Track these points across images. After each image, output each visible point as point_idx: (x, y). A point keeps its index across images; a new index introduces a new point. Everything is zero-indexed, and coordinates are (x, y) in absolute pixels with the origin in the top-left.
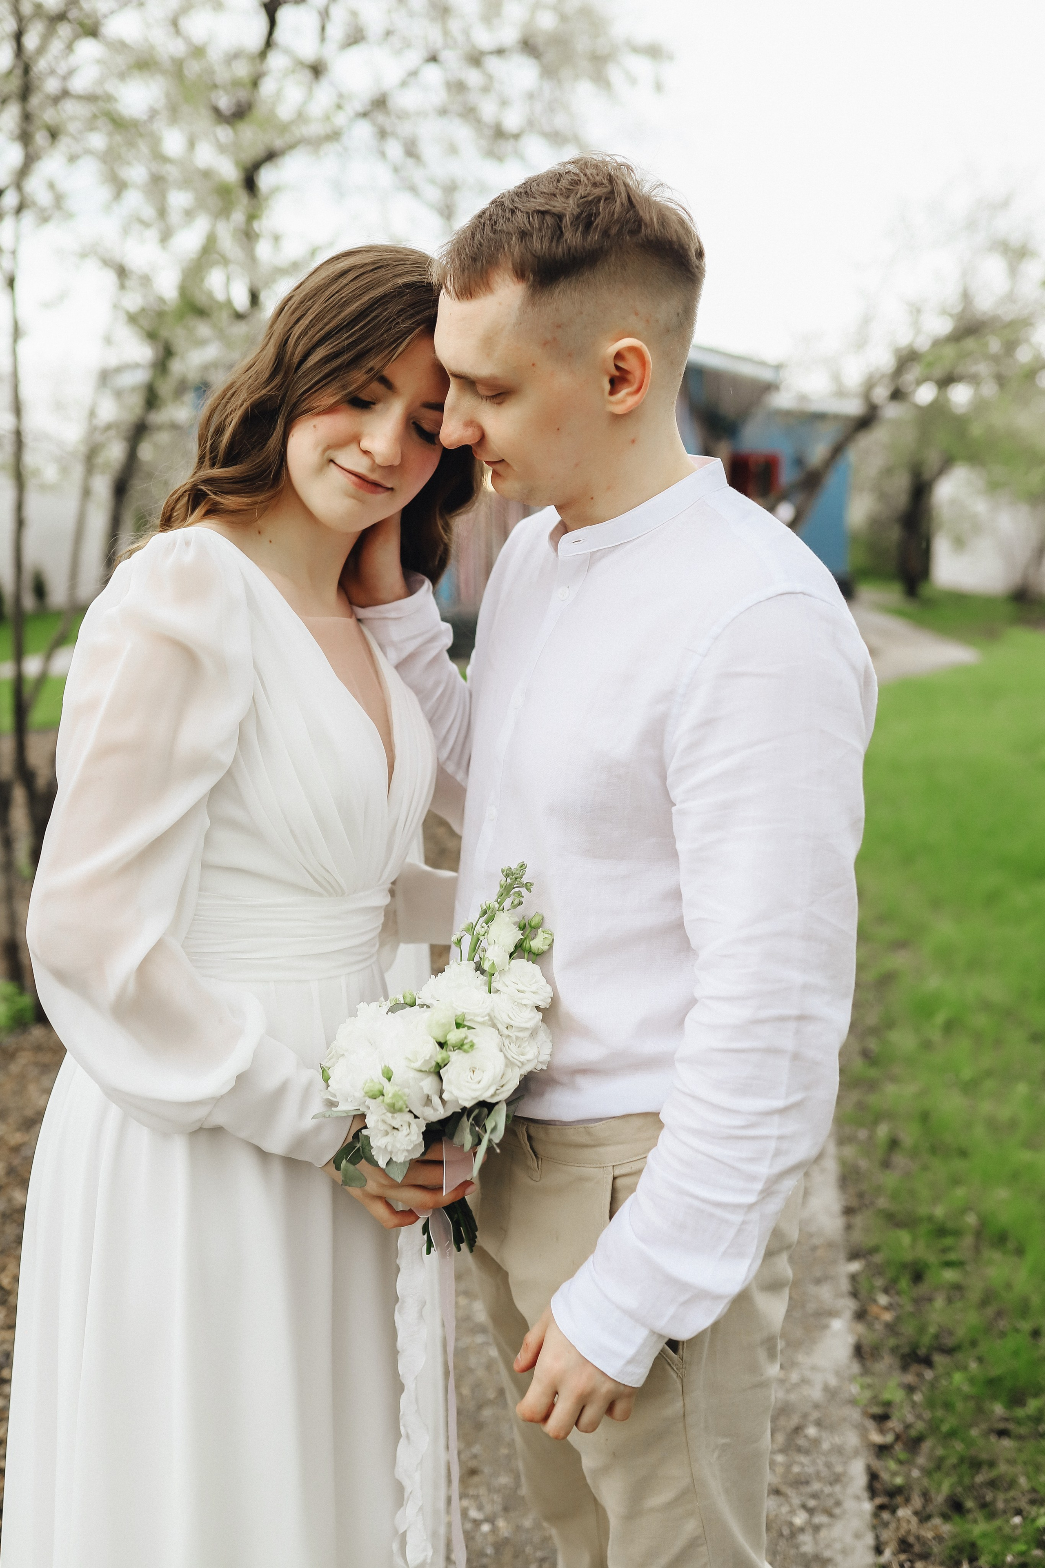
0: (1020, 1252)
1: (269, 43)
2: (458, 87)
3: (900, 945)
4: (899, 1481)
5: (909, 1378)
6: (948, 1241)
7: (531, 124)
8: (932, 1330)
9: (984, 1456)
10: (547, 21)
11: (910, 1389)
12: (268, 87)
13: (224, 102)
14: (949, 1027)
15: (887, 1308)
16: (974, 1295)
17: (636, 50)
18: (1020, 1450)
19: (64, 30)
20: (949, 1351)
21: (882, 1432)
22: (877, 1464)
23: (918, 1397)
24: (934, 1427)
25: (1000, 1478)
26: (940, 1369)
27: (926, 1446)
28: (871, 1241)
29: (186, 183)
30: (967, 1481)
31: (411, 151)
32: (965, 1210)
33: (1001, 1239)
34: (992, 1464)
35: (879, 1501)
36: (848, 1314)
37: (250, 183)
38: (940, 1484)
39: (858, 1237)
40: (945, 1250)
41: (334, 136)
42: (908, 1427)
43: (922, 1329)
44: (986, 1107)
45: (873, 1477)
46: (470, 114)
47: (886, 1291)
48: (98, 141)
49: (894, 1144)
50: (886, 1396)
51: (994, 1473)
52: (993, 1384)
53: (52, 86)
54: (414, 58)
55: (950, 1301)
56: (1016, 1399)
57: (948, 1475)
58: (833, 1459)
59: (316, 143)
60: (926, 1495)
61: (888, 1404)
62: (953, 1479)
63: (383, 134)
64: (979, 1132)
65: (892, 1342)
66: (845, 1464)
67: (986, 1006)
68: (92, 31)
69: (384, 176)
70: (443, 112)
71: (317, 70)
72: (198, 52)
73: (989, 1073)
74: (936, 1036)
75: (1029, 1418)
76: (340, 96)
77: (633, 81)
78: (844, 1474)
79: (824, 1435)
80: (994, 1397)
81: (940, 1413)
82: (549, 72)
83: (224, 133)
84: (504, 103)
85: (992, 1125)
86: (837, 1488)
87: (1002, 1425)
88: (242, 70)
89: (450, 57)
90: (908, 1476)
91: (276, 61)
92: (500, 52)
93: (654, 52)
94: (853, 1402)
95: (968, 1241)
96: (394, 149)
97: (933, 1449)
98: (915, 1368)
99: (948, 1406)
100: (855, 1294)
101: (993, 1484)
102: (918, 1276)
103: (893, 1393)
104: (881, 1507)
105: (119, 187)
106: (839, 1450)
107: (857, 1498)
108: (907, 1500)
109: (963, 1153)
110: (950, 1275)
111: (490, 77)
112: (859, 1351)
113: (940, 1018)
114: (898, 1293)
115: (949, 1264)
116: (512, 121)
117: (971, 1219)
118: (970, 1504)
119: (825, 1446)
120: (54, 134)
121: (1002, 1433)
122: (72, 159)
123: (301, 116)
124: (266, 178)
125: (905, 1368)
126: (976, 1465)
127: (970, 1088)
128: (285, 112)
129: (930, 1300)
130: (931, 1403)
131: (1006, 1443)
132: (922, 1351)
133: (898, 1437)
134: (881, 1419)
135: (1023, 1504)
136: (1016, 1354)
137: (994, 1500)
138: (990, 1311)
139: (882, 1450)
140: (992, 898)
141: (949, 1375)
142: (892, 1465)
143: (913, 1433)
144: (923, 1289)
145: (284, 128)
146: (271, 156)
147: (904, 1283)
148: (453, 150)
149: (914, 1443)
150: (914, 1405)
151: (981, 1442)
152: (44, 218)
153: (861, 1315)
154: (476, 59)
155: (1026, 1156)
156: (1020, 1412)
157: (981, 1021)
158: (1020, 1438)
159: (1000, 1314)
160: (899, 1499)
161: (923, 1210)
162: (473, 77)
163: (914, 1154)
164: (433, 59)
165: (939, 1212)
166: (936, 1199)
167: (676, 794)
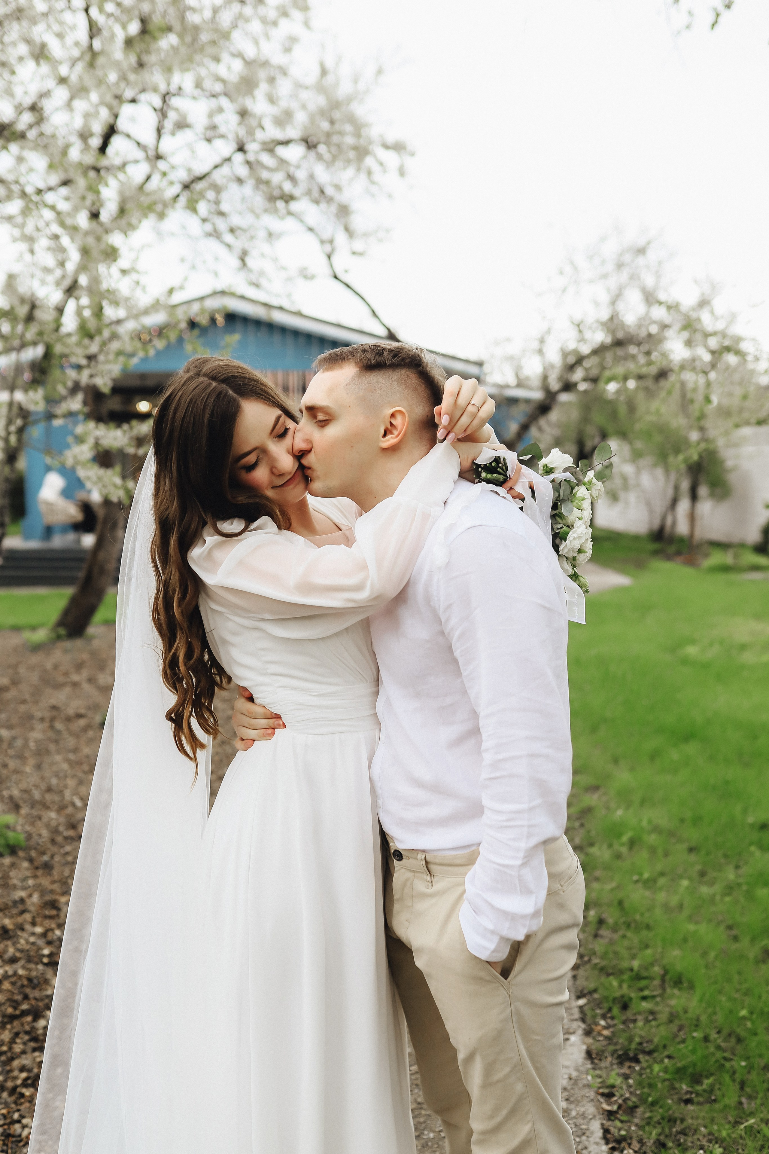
0: (692, 987)
3: (595, 788)
4: (623, 1133)
5: (625, 1070)
6: (643, 983)
8: (637, 1040)
9: (677, 1115)
11: (626, 1077)
14: (632, 843)
15: (606, 1028)
16: (663, 1017)
17: (387, 146)
18: (701, 1111)
20: (650, 1053)
21: (610, 1104)
22: (608, 1124)
23: (631, 1081)
24: (643, 1099)
25: (689, 1127)
26: (644, 1064)
27: (640, 1110)
28: (592, 986)
30: (667, 1131)
32: (652, 964)
33: (678, 982)
34: (682, 1120)
35: (610, 1146)
36: (580, 1032)
38: (651, 1133)
39: (581, 982)
40: (641, 990)
42: (625, 1100)
43: (630, 1040)
44: (661, 897)
45: (606, 1131)
46: (263, 184)
47: (604, 1017)
49: (601, 922)
50: (611, 1081)
51: (685, 1124)
52: (680, 1072)
54: (229, 148)
55: (647, 1021)
56: (696, 1079)
57: (655, 1127)
58: (580, 1121)
60: (641, 1141)
61: (613, 1086)
62: (658, 1130)
64: (658, 912)
65: (611, 1048)
66: (588, 1123)
67: (656, 829)
73: (662, 874)
74: (624, 850)
75: (704, 1091)
77: (384, 166)
78: (587, 1129)
79: (572, 1106)
80: (681, 1080)
81: (646, 1090)
85: (666, 907)
86: (584, 1138)
87: (685, 1097)
89: (252, 147)
90: (628, 1131)
92: (285, 142)
93: (398, 147)
94: (588, 1086)
95: (657, 982)
97: (644, 1113)
98: (627, 1064)
99: (651, 1086)
100: (583, 1020)
101: (683, 1133)
102: (625, 1007)
103: (615, 1079)
104: (613, 1149)
106: (583, 1116)
107: (597, 1144)
108: (630, 1144)
109: (648, 927)
110: (645, 1005)
111: (280, 160)
112: (589, 1054)
113: (625, 838)
114: (612, 1018)
115: (644, 998)
117: (657, 969)
118: (670, 1144)
119: (574, 1113)
121: (688, 1102)
125: (621, 1064)
126: (672, 1121)
127: (650, 884)
129: (635, 1021)
130: (640, 1084)
131: (690, 1107)
132: (631, 1054)
133: (620, 1107)
134: (608, 1096)
135: (704, 1142)
136: (694, 1051)
137: (685, 1141)
138: (674, 1028)
139: (610, 1115)
140: (654, 755)
141: (650, 1067)
142: (618, 1124)
143: (630, 1104)
144: (629, 1014)
147: (616, 1011)
149: (632, 1110)
150: (630, 1086)
151: (675, 1107)
153: (588, 1033)
154: (270, 148)
155: (691, 927)
156: (699, 1088)
157: (653, 839)
158: (699, 1103)
159: (681, 1028)
160: (624, 1144)
161: (625, 964)
162: (267, 160)
163: (615, 929)
164: (241, 148)
165: (636, 964)
166: (633, 957)
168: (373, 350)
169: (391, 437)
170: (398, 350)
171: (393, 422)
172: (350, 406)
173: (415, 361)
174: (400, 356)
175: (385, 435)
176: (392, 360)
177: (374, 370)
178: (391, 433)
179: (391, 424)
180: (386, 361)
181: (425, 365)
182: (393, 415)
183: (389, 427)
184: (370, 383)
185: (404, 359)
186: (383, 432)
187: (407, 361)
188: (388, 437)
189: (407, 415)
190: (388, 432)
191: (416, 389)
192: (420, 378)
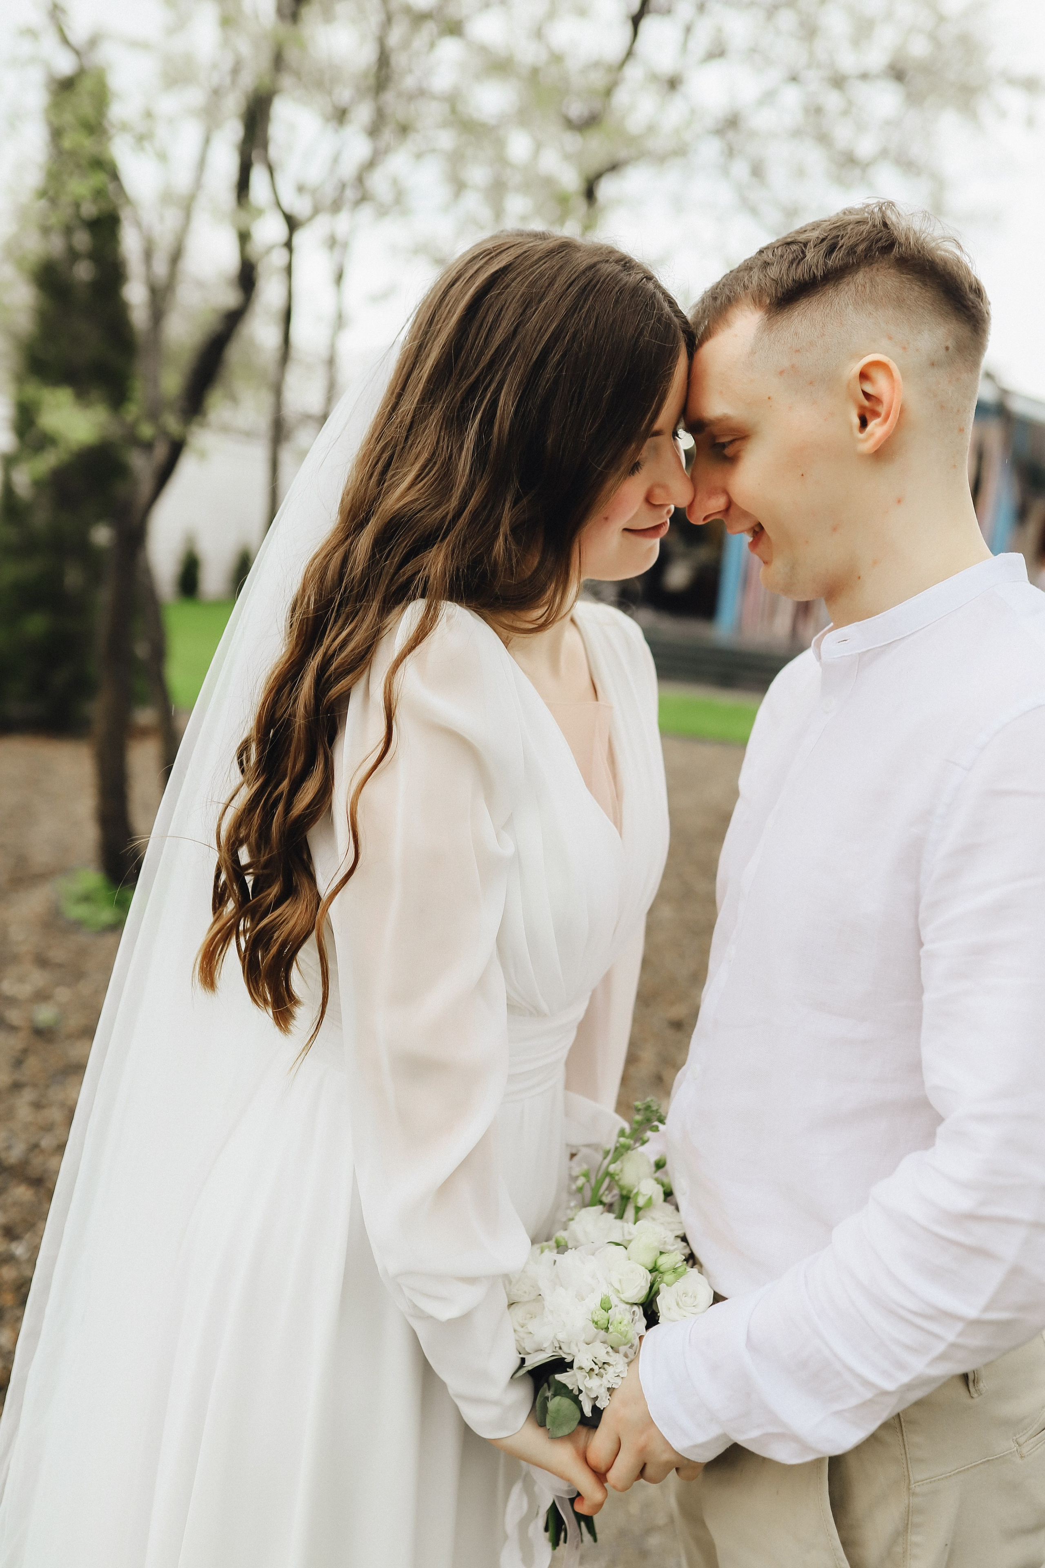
1: (630, 54)
2: (816, 111)
7: (884, 153)
10: (919, 48)
12: (622, 97)
13: (576, 109)
17: (1012, 81)
19: (429, 28)
29: (526, 187)
31: (757, 171)
37: (590, 194)
41: (680, 151)
46: (823, 139)
48: (446, 140)
53: (409, 82)
54: (775, 75)
59: (661, 159)
63: (730, 152)
68: (454, 29)
69: (725, 195)
70: (797, 133)
71: (673, 83)
72: (557, 58)
76: (693, 112)
77: (1002, 114)
82: (914, 99)
83: (572, 141)
84: (861, 127)
88: (598, 79)
89: (814, 79)
91: (634, 73)
92: (864, 76)
93: (1030, 85)
96: (740, 169)
105: (459, 186)
111: (850, 103)
116: (866, 147)
120: (404, 130)
122: (419, 156)
123: (651, 129)
124: (606, 189)
128: (636, 122)
145: (632, 140)
146: (614, 167)
148: (800, 173)
152: (382, 212)
154: (838, 82)
162: (832, 100)
164: (794, 79)
167: (927, 934)
168: (782, 256)
169: (876, 424)
170: (834, 233)
171: (869, 388)
172: (769, 398)
173: (877, 241)
174: (842, 246)
175: (864, 423)
176: (826, 264)
177: (798, 300)
178: (876, 414)
179: (867, 395)
180: (815, 272)
181: (903, 240)
182: (864, 376)
183: (866, 403)
184: (796, 334)
185: (852, 250)
186: (856, 421)
187: (861, 247)
188: (872, 425)
189: (893, 366)
190: (868, 416)
191: (899, 303)
192: (903, 273)
